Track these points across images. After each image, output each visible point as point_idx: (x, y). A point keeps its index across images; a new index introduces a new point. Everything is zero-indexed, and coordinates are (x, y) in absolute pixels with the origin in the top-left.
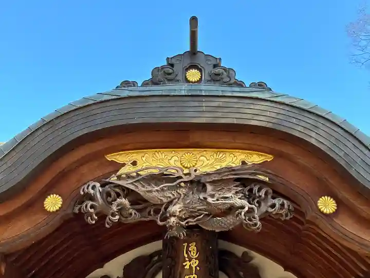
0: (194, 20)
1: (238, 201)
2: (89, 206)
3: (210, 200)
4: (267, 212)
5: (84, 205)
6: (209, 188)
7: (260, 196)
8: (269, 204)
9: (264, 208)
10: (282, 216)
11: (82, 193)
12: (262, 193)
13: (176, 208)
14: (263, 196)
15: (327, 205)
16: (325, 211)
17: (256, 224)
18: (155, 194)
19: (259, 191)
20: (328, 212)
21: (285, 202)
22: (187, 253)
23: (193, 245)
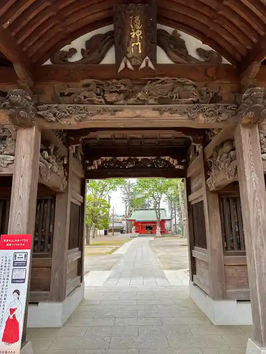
22: (133, 25)
23: (137, 18)
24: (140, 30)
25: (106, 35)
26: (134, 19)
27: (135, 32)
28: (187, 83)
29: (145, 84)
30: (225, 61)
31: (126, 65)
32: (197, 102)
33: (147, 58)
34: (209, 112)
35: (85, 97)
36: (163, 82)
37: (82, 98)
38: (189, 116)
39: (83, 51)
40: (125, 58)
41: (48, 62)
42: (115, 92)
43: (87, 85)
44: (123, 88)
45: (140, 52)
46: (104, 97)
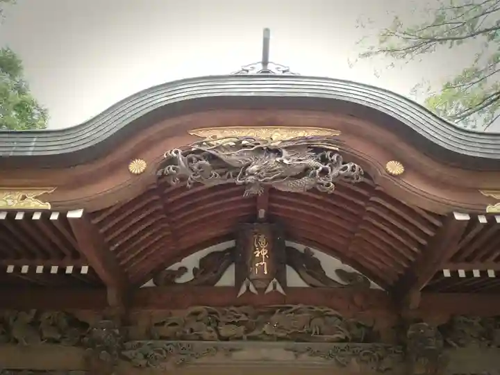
0: (267, 31)
1: (312, 162)
2: (171, 168)
3: (286, 161)
4: (339, 174)
5: (167, 168)
6: (284, 152)
7: (332, 160)
8: (341, 168)
9: (336, 172)
10: (353, 179)
11: (165, 156)
12: (335, 157)
13: (254, 168)
14: (335, 160)
15: (395, 168)
16: (394, 172)
17: (328, 185)
18: (233, 157)
19: (331, 156)
20: (397, 173)
21: (356, 165)
22: (257, 243)
23: (262, 236)
24: (265, 248)
25: (225, 252)
26: (259, 238)
27: (260, 251)
28: (328, 313)
29: (273, 313)
30: (374, 285)
31: (248, 288)
32: (346, 340)
33: (275, 280)
34: (364, 354)
35: (192, 331)
36: (296, 312)
37: (188, 331)
38: (336, 360)
39: (195, 271)
40: (247, 279)
41: (150, 283)
42: (233, 323)
43: (197, 314)
44: (244, 318)
45: (266, 273)
46: (217, 330)
